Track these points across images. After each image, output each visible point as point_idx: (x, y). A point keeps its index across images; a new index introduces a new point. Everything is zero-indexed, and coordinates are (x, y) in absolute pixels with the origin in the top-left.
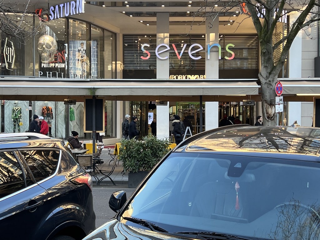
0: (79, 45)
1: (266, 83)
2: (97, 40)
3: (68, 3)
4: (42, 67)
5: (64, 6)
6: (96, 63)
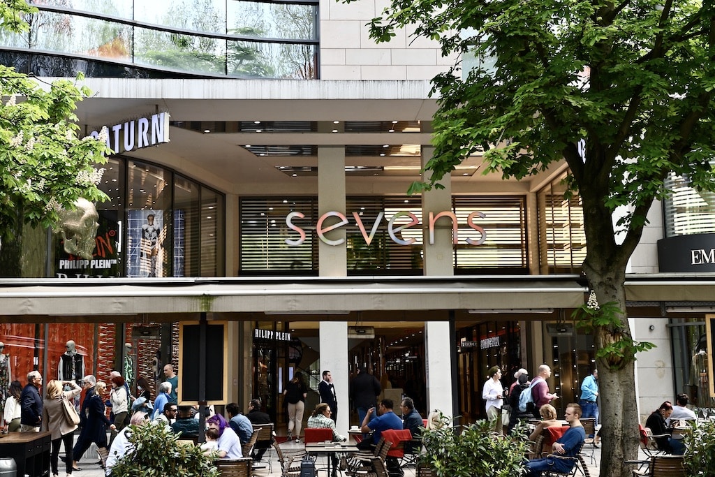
1: (601, 283)
2: (184, 209)
3: (132, 124)
4: (61, 268)
5: (122, 131)
6: (181, 259)
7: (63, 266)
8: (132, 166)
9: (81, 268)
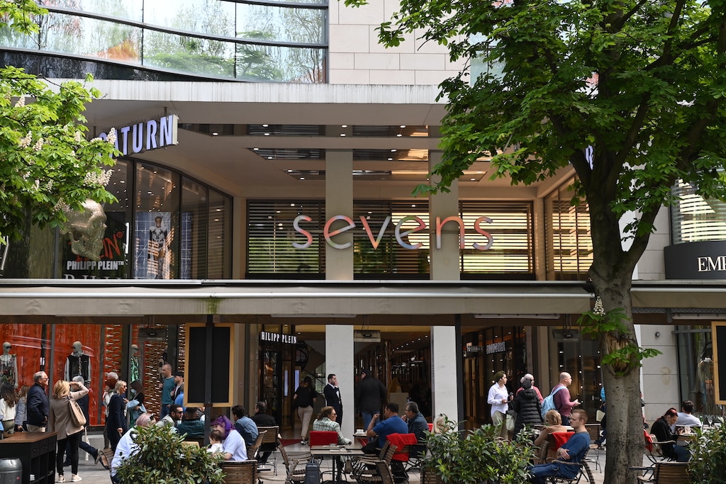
0: (150, 221)
1: (607, 289)
2: (191, 211)
3: (141, 126)
4: (68, 268)
5: (130, 132)
6: (188, 261)
7: (71, 267)
8: (140, 168)
9: (88, 269)
